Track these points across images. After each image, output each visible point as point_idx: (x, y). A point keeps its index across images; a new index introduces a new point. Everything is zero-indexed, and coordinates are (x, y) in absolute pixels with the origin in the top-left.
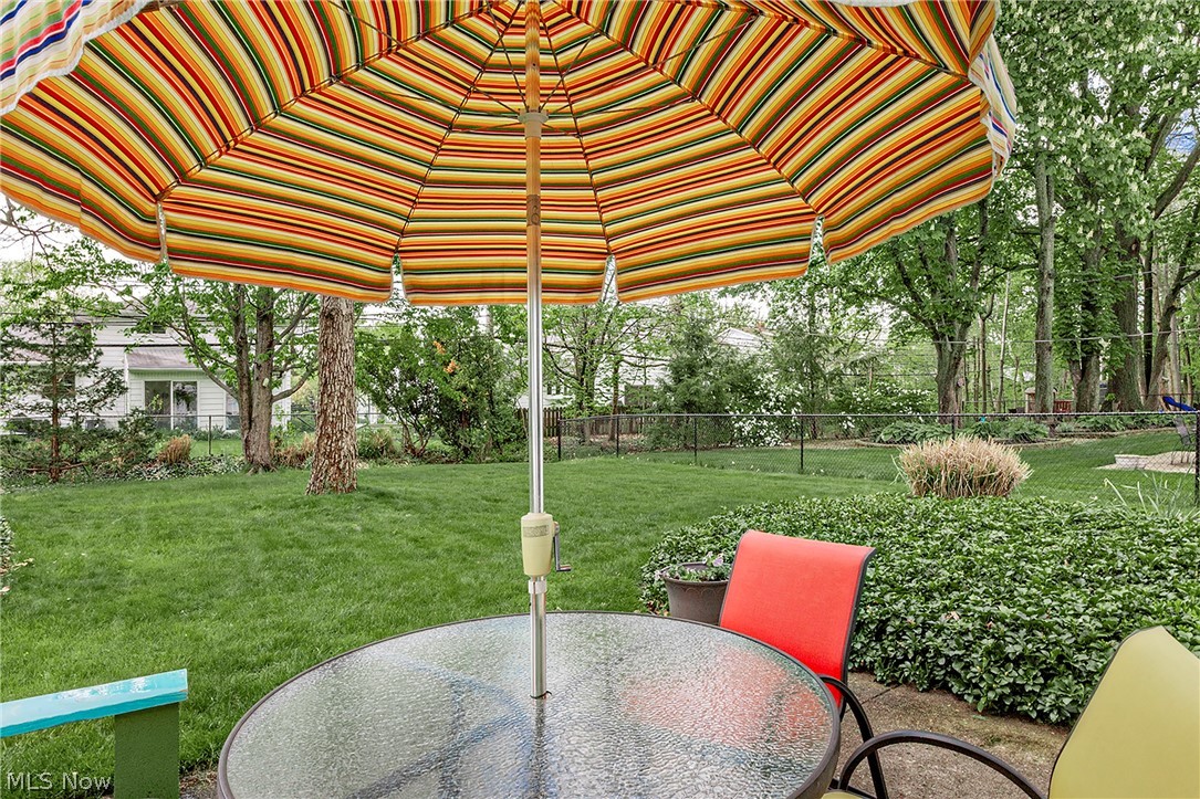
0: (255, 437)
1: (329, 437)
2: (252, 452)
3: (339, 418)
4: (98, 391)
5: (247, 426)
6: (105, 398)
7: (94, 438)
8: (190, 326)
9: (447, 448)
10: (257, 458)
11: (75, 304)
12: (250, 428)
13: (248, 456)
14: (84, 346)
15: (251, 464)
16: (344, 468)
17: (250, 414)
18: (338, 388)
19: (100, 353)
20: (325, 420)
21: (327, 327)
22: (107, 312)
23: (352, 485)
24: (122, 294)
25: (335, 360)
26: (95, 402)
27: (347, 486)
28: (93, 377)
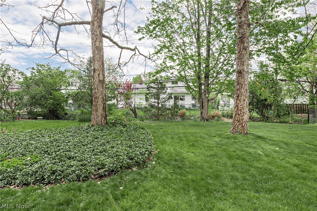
0: (204, 111)
1: (239, 115)
2: (203, 115)
3: (243, 108)
4: (167, 98)
5: (202, 108)
6: (168, 100)
7: (166, 110)
8: (187, 81)
9: (259, 116)
10: (204, 117)
11: (161, 77)
12: (202, 109)
13: (202, 116)
14: (163, 87)
15: (203, 119)
16: (244, 126)
17: (202, 105)
18: (243, 97)
19: (167, 89)
20: (238, 109)
21: (239, 76)
22: (168, 79)
23: (247, 132)
24: (171, 74)
25: (242, 88)
26: (166, 101)
27: (245, 132)
28: (166, 95)
